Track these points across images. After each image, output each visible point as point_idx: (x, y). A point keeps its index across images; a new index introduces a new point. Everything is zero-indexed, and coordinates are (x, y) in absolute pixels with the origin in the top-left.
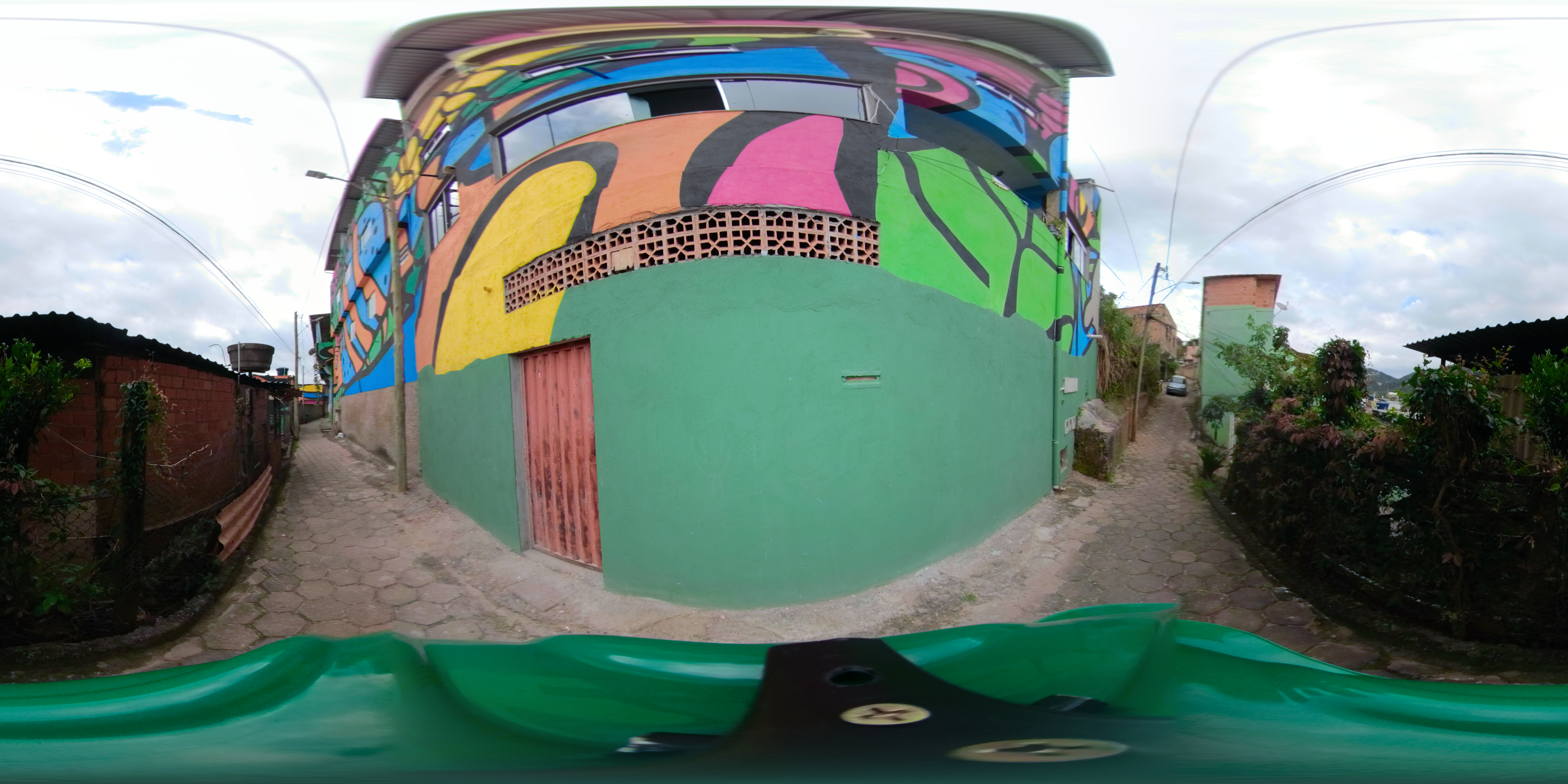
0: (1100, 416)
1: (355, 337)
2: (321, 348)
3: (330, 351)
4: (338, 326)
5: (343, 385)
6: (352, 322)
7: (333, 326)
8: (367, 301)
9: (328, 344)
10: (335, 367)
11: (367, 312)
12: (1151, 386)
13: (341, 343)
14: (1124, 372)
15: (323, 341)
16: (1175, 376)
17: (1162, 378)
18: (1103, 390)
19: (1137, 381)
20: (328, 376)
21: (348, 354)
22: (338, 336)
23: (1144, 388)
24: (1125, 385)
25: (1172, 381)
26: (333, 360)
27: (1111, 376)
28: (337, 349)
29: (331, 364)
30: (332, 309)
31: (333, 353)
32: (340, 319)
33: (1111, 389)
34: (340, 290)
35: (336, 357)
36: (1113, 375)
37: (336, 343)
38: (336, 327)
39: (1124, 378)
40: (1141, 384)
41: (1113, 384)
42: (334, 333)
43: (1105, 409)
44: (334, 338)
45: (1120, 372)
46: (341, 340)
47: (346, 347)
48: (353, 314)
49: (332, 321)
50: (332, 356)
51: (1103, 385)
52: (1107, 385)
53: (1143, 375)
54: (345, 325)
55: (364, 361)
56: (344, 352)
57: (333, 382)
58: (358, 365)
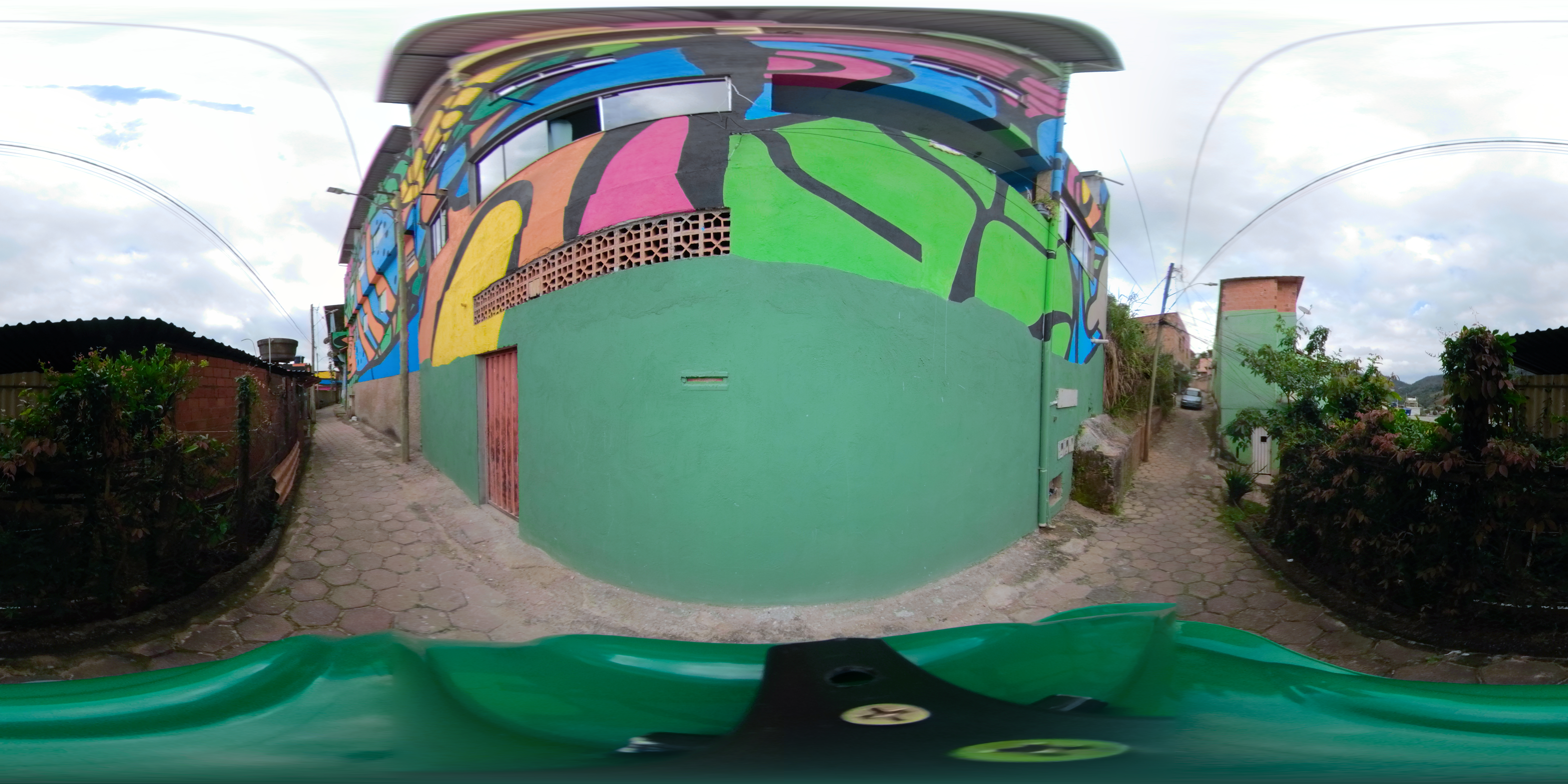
0: (1105, 435)
1: (368, 329)
2: (335, 337)
3: (344, 340)
4: (351, 318)
5: (356, 372)
6: (365, 314)
7: (347, 317)
8: (379, 297)
9: (342, 333)
10: (349, 355)
11: (379, 307)
12: (1164, 400)
13: (355, 333)
14: (1135, 383)
15: (337, 330)
16: (1189, 389)
17: (1176, 391)
18: (1111, 403)
19: (1149, 394)
20: (342, 363)
21: (361, 344)
22: (352, 326)
23: (1157, 402)
24: (1136, 399)
25: (1186, 394)
26: (347, 348)
27: (1119, 388)
28: (350, 339)
29: (344, 352)
30: (346, 300)
31: (346, 342)
32: (354, 310)
33: (1120, 404)
34: (353, 284)
35: (349, 347)
36: (1122, 387)
37: (349, 333)
38: (349, 318)
39: (1135, 391)
40: (1154, 397)
41: (1123, 398)
42: (349, 323)
43: (1113, 427)
44: (347, 328)
45: (1130, 383)
46: (354, 330)
47: (359, 337)
48: (366, 307)
49: (346, 311)
50: (346, 345)
51: (1111, 399)
52: (1115, 399)
53: (1156, 387)
54: (359, 317)
55: (376, 352)
56: (358, 342)
57: (347, 369)
58: (371, 354)
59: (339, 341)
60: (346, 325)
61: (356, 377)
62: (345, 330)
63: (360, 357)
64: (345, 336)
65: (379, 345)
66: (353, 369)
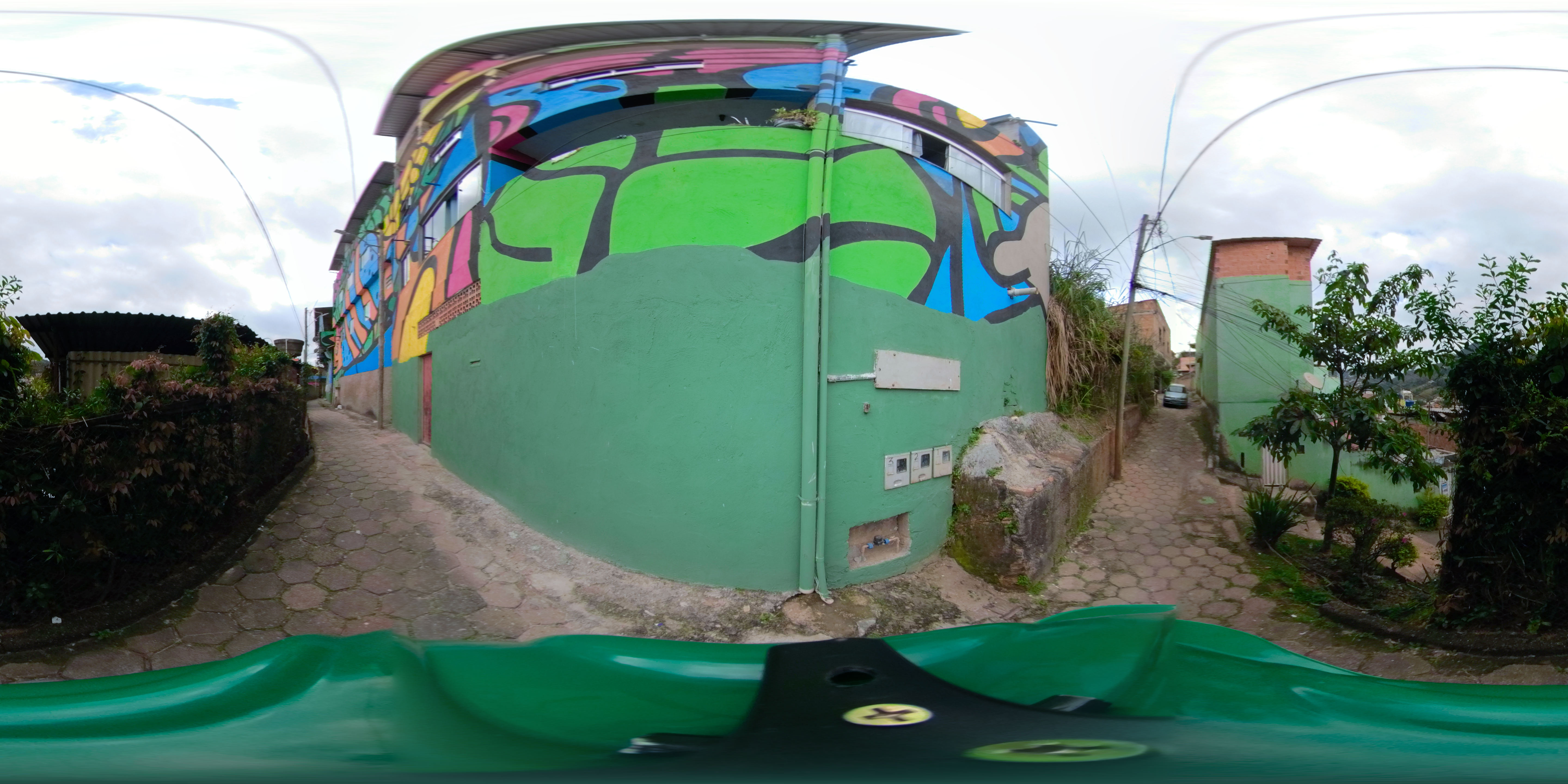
1: (353, 332)
2: (323, 336)
3: (332, 339)
4: (339, 320)
5: (342, 368)
6: (352, 319)
7: (335, 319)
8: (363, 307)
9: (330, 333)
10: (335, 352)
11: (364, 315)
13: (342, 334)
15: (326, 330)
21: (347, 344)
22: (340, 328)
26: (333, 347)
28: (338, 339)
29: (332, 350)
30: (335, 304)
31: (333, 341)
32: (342, 314)
34: (342, 290)
35: (336, 345)
37: (337, 333)
38: (337, 320)
42: (337, 325)
44: (336, 329)
46: (341, 332)
48: (353, 313)
49: (334, 314)
50: (333, 343)
55: (360, 351)
56: (344, 341)
57: (333, 365)
58: (356, 353)
59: (326, 339)
60: (334, 326)
61: (342, 372)
62: (333, 330)
63: (347, 354)
64: (332, 335)
65: (363, 345)
66: (340, 365)
